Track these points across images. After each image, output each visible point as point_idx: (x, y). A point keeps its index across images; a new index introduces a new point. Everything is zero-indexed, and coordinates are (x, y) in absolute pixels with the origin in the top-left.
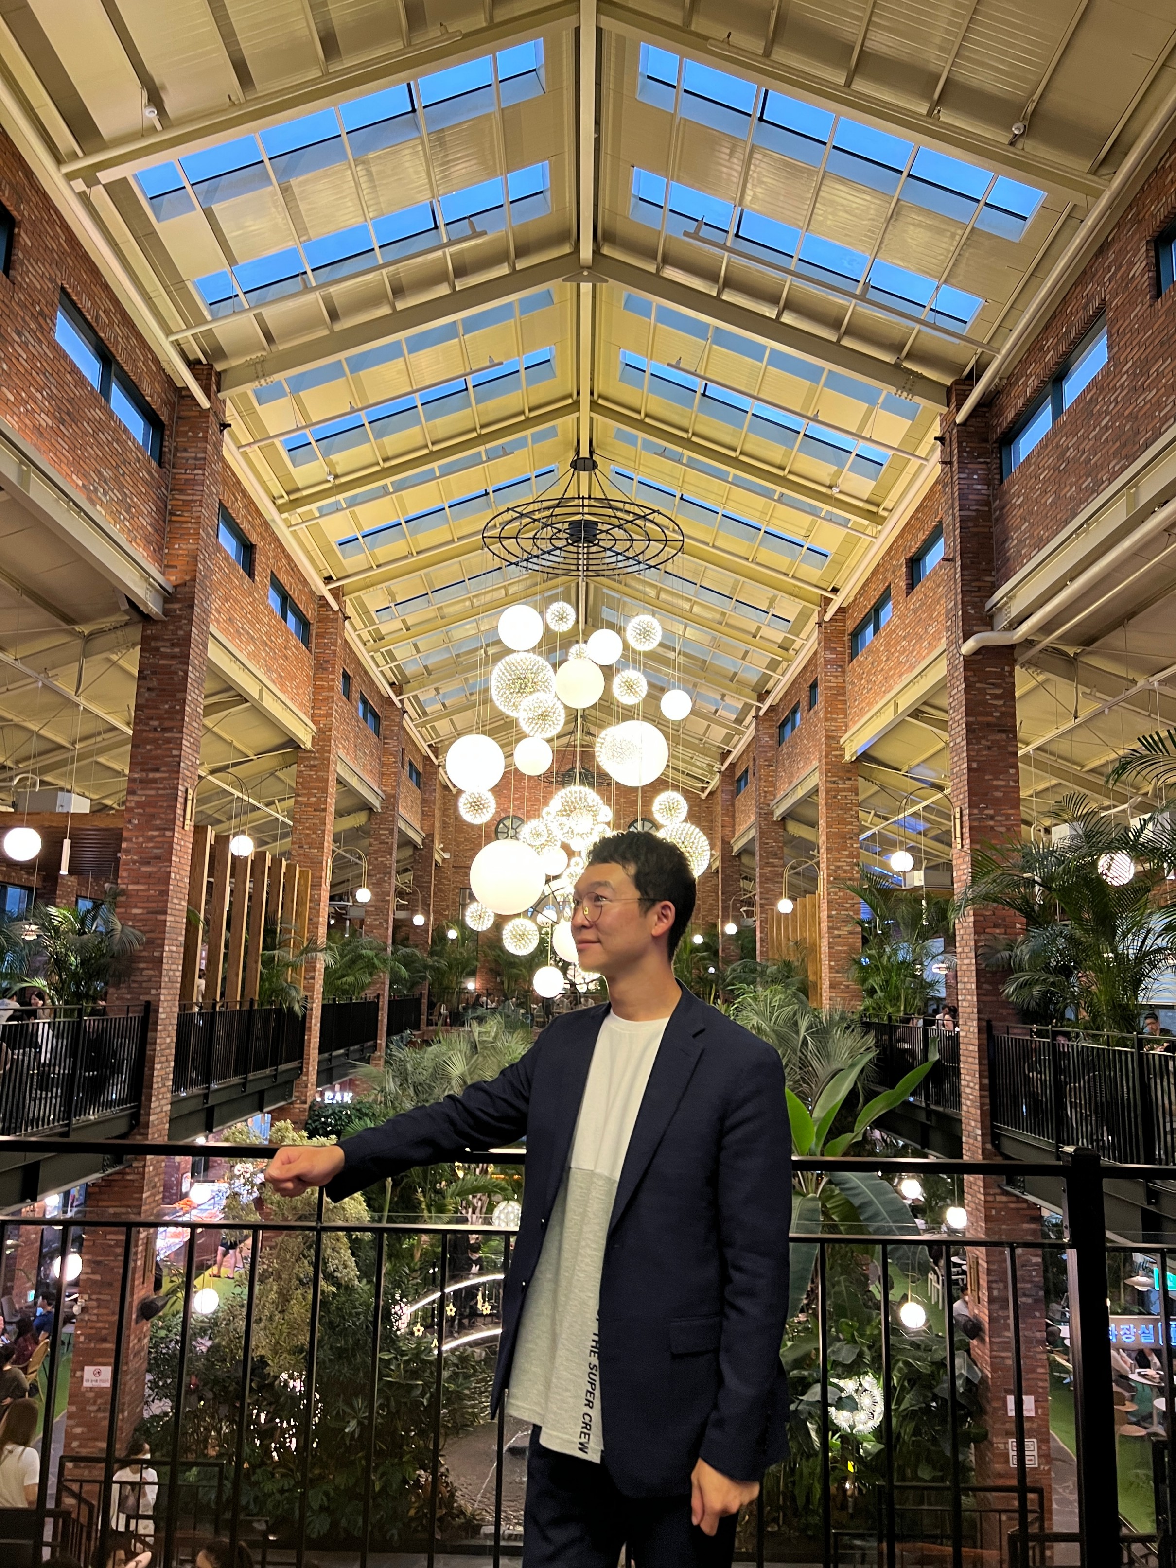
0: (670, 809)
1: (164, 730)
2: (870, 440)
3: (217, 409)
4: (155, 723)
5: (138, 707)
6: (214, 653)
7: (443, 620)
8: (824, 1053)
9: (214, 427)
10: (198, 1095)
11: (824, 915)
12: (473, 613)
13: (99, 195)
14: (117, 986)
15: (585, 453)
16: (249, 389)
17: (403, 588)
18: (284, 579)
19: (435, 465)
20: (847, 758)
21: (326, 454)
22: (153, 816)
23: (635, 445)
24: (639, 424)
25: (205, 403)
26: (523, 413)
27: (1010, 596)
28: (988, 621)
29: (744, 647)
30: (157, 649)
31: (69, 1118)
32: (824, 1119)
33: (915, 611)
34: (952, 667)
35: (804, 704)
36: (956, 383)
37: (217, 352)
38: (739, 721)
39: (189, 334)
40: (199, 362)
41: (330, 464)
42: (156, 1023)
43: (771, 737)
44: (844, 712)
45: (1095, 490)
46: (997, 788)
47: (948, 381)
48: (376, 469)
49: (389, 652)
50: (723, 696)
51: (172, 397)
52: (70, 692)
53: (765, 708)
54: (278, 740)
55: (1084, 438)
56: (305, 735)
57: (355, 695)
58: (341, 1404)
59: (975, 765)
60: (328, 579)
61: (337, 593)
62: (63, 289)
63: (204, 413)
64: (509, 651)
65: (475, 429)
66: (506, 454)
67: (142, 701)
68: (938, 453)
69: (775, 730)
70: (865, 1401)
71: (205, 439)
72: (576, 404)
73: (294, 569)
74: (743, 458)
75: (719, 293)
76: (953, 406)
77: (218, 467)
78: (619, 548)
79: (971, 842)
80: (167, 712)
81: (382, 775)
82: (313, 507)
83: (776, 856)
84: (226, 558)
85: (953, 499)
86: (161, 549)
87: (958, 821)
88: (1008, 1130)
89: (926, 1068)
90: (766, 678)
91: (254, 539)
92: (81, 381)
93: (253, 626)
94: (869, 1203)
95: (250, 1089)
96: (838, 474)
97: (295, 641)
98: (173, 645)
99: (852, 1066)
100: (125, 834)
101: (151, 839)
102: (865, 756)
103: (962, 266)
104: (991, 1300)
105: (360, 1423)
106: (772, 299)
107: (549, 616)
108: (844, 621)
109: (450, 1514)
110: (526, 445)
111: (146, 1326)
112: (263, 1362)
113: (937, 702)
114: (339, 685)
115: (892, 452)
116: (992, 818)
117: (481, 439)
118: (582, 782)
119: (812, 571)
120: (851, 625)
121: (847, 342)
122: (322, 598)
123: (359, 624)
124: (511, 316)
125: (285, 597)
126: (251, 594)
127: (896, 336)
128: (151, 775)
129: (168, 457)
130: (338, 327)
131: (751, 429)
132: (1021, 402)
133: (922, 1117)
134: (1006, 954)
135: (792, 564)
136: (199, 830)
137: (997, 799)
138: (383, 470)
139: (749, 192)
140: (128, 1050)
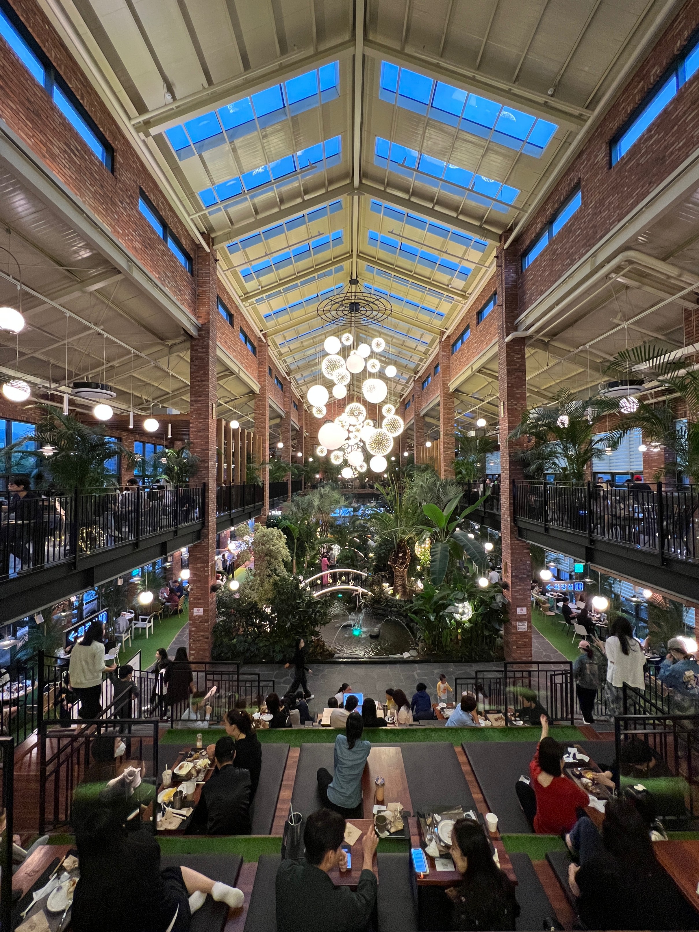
0: (389, 411)
1: (202, 381)
2: (467, 260)
3: (213, 254)
4: (199, 379)
5: (192, 373)
6: (219, 353)
7: (303, 348)
8: (445, 493)
9: (212, 261)
10: (227, 515)
11: (442, 447)
12: (314, 344)
13: (151, 141)
14: (193, 477)
15: (354, 277)
16: (225, 245)
17: (290, 334)
18: (245, 329)
19: (298, 282)
20: (451, 390)
21: (257, 277)
22: (200, 414)
23: (373, 273)
24: (376, 263)
25: (208, 250)
26: (331, 260)
27: (526, 317)
28: (516, 329)
29: (410, 354)
30: (197, 350)
31: (177, 525)
32: (448, 516)
33: (480, 332)
34: (501, 348)
35: (432, 374)
36: (505, 232)
37: (211, 229)
38: (407, 383)
39: (197, 215)
40: (204, 233)
41: (259, 282)
42: (208, 490)
43: (419, 387)
44: (449, 374)
45: (572, 264)
46: (518, 393)
47: (500, 232)
48: (276, 284)
49: (284, 360)
50: (402, 374)
51: (194, 246)
52: (165, 368)
53: (417, 377)
54: (247, 391)
55: (566, 242)
56: (256, 388)
57: (274, 376)
58: (284, 618)
59: (510, 385)
60: (261, 331)
61: (265, 335)
62: (141, 189)
63: (208, 254)
64: (328, 354)
65: (313, 267)
66: (325, 276)
67: (193, 370)
68: (495, 263)
69: (421, 385)
70: (466, 611)
71: (209, 265)
72: (351, 256)
73: (248, 326)
74: (415, 275)
75: (410, 198)
76: (503, 242)
77: (215, 278)
78: (367, 314)
79: (508, 414)
80: (202, 374)
81: (284, 405)
82: (253, 300)
83: (421, 429)
84: (222, 318)
85: (502, 280)
86: (195, 310)
87: (502, 407)
88: (519, 517)
89: (484, 498)
90: (418, 365)
91: (233, 312)
92: (153, 232)
93: (234, 345)
94: (466, 545)
95: (246, 512)
96: (451, 280)
97: (251, 353)
98: (203, 348)
99: (456, 498)
100: (191, 421)
101: (200, 423)
102: (457, 390)
103: (513, 174)
104: (512, 576)
105: (291, 624)
106: (431, 199)
107: (343, 339)
108: (449, 340)
109: (324, 651)
110: (332, 274)
111: (214, 594)
112: (256, 604)
113: (487, 366)
114: (267, 370)
115: (475, 265)
116: (516, 405)
117: (316, 271)
118: (357, 402)
119: (437, 323)
120: (452, 342)
121: (461, 217)
122: (260, 338)
123: (273, 348)
124: (325, 214)
125: (246, 337)
126: (233, 333)
127: (481, 212)
128: (199, 399)
129: (195, 273)
130: (258, 217)
131: (419, 262)
132: (533, 236)
133: (482, 514)
134: (522, 455)
135: (430, 320)
136: (219, 421)
137: (518, 398)
138: (279, 284)
139: (425, 145)
140: (198, 499)
